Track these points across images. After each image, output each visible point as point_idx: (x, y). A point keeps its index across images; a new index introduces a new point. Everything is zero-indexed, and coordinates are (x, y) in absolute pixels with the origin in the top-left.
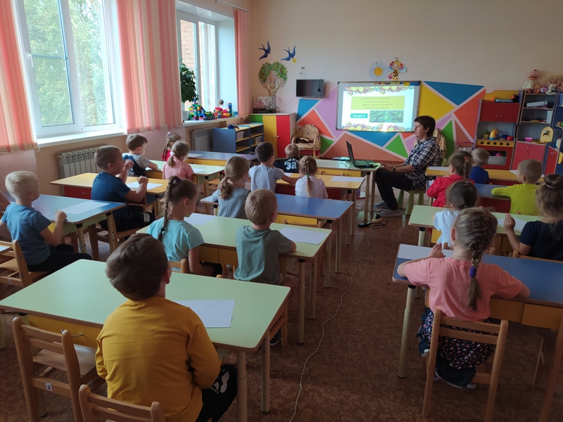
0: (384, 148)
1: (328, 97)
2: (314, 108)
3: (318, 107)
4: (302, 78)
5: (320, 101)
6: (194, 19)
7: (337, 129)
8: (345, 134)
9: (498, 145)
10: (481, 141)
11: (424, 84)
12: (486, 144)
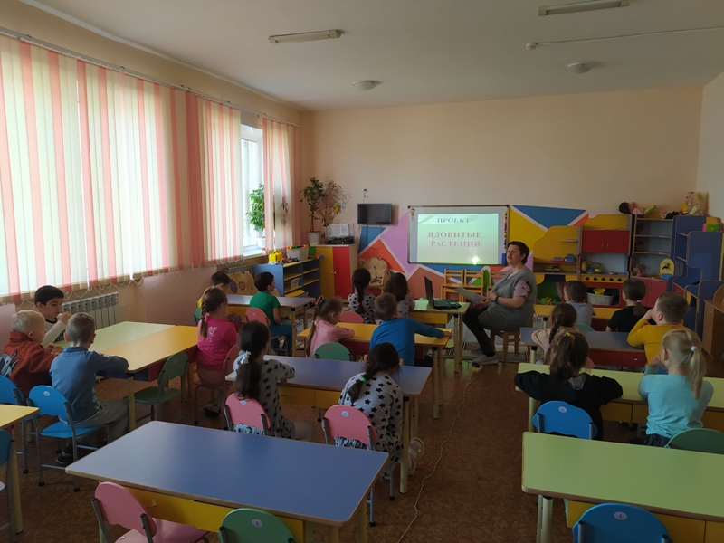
1: (397, 225)
2: (380, 237)
3: (386, 237)
4: (365, 203)
5: (388, 228)
7: (409, 262)
8: (420, 268)
9: (607, 281)
10: (586, 276)
11: (512, 208)
12: (592, 280)
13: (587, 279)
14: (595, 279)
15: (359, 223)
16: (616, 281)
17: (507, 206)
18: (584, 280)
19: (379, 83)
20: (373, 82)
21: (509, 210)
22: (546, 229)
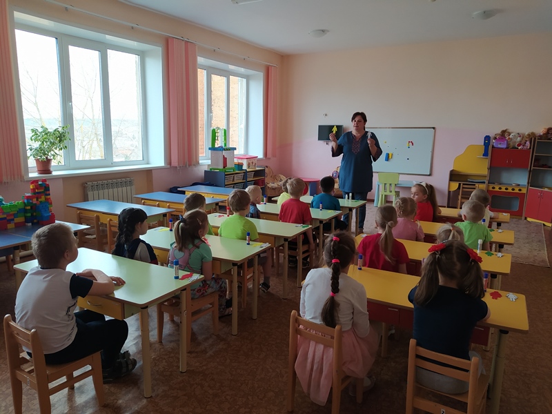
4: (323, 124)
6: (226, 74)
9: (510, 190)
10: (493, 185)
12: (497, 189)
13: (494, 188)
14: (500, 188)
15: (319, 139)
16: (517, 191)
17: (434, 128)
18: (491, 189)
19: (328, 31)
20: (323, 31)
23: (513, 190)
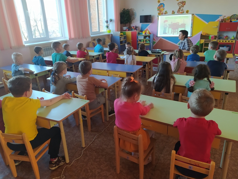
0: (177, 45)
1: (153, 23)
2: (147, 28)
3: (149, 28)
5: (150, 24)
7: (157, 37)
8: (161, 39)
9: (227, 42)
10: (220, 40)
11: (195, 15)
13: (220, 41)
14: (223, 41)
15: (140, 22)
16: (230, 42)
17: (193, 14)
21: (194, 16)
22: (207, 23)
23: (229, 41)
